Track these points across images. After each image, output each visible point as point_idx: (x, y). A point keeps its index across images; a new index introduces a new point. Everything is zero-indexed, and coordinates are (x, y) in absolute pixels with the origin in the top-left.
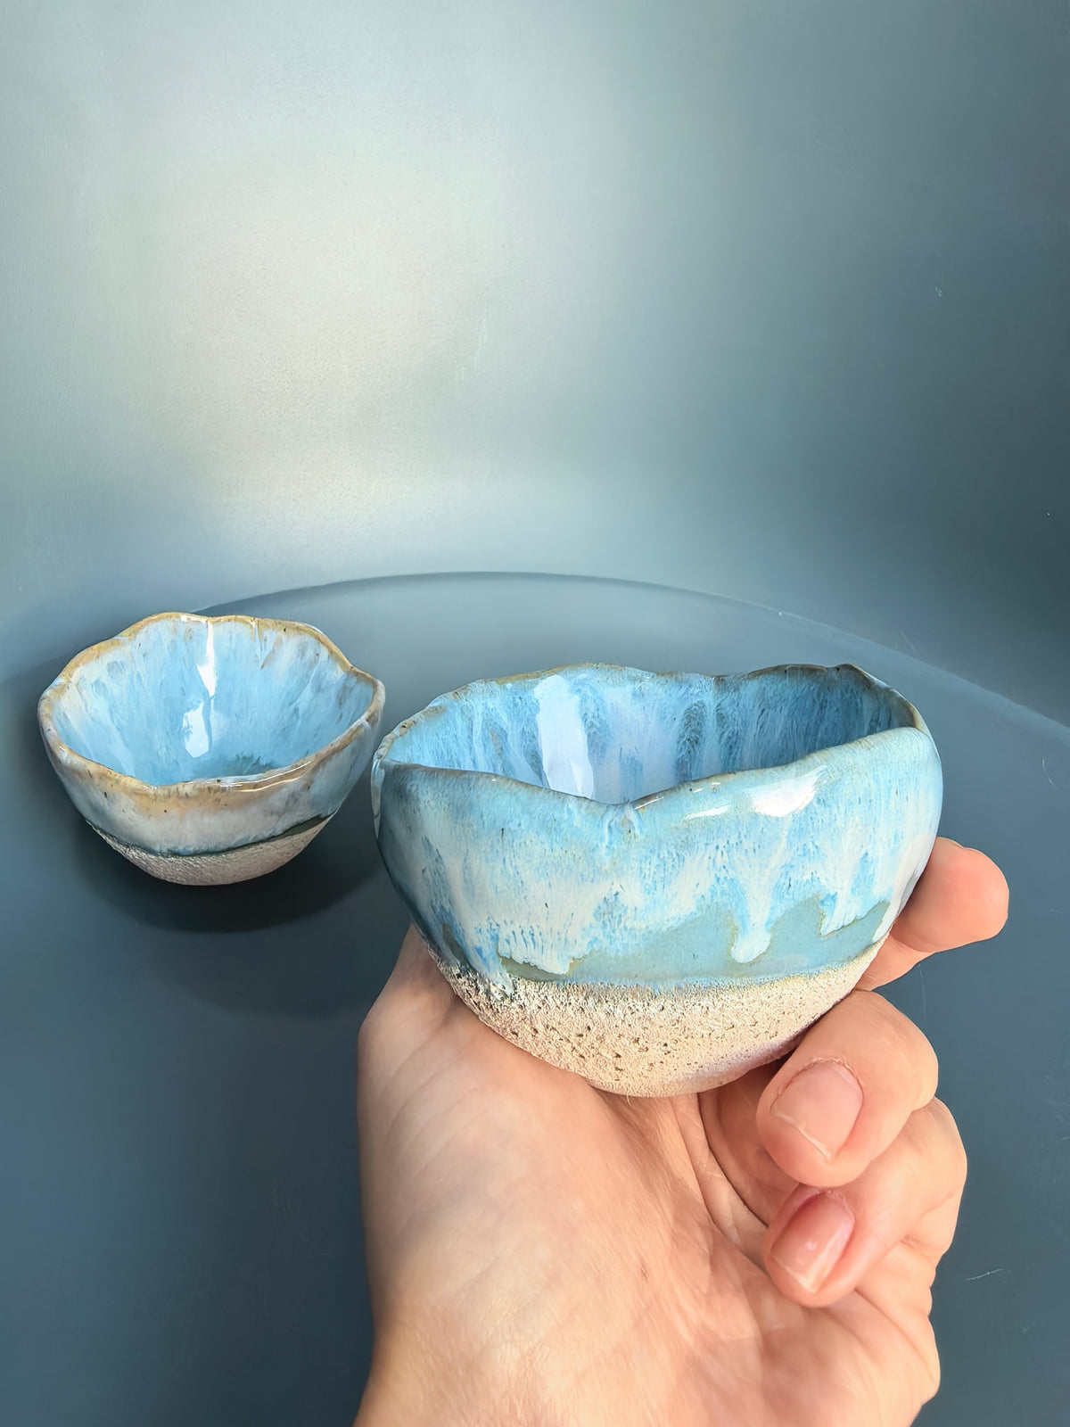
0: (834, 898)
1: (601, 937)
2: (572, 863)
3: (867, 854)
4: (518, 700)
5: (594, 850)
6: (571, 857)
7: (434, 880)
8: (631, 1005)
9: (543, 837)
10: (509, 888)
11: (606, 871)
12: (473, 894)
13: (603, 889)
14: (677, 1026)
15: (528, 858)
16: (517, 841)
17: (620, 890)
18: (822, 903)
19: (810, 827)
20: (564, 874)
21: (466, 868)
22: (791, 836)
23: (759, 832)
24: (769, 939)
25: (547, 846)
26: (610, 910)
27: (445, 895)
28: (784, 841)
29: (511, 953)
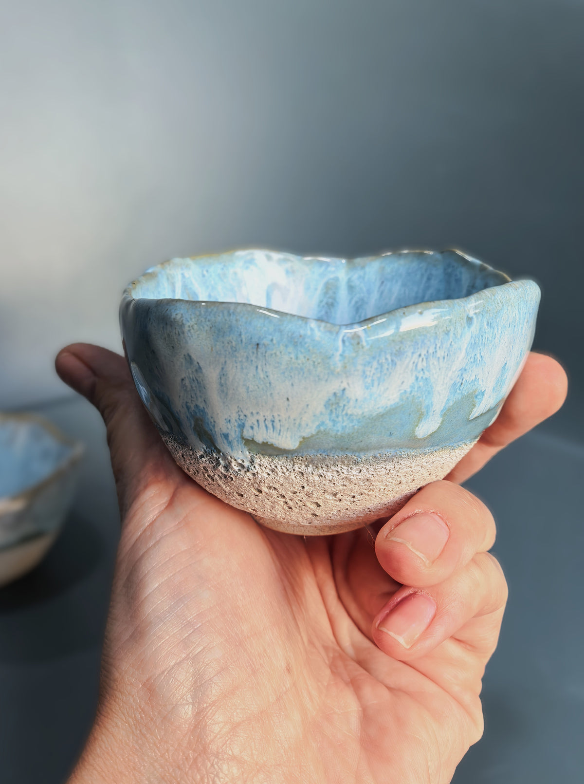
0: (483, 394)
1: (327, 422)
2: (312, 368)
3: (506, 364)
4: (205, 272)
5: (330, 358)
6: (312, 363)
7: (192, 387)
8: (339, 470)
9: (291, 349)
10: (258, 388)
11: (338, 373)
12: (227, 394)
13: (335, 386)
14: (366, 483)
15: (277, 365)
16: (269, 352)
17: (347, 386)
18: (476, 397)
19: (480, 343)
20: (305, 375)
21: (223, 375)
22: (468, 348)
23: (449, 345)
24: (440, 421)
25: (293, 356)
26: (337, 401)
27: (201, 397)
28: (464, 351)
29: (253, 436)
